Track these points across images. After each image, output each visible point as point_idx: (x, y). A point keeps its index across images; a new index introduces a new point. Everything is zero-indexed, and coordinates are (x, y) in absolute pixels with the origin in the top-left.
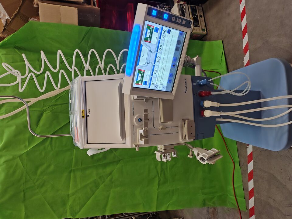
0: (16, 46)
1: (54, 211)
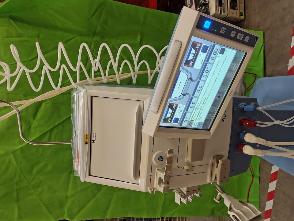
0: (11, 15)
1: (51, 213)
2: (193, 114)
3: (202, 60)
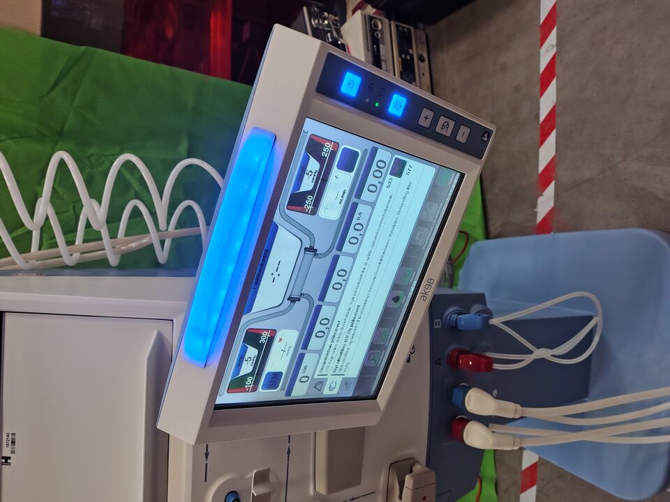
2: (324, 355)
3: (341, 194)
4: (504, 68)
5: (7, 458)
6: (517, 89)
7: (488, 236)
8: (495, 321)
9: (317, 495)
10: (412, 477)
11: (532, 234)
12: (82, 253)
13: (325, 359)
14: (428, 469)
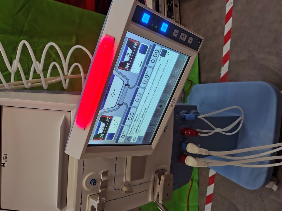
2: (131, 127)
3: (140, 63)
4: (211, 11)
5: (4, 164)
6: (216, 21)
7: (200, 82)
8: (200, 117)
9: (127, 182)
10: (164, 176)
11: (218, 82)
12: (32, 83)
13: (132, 129)
14: (170, 173)
